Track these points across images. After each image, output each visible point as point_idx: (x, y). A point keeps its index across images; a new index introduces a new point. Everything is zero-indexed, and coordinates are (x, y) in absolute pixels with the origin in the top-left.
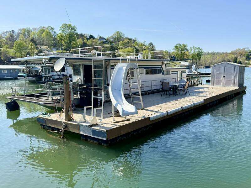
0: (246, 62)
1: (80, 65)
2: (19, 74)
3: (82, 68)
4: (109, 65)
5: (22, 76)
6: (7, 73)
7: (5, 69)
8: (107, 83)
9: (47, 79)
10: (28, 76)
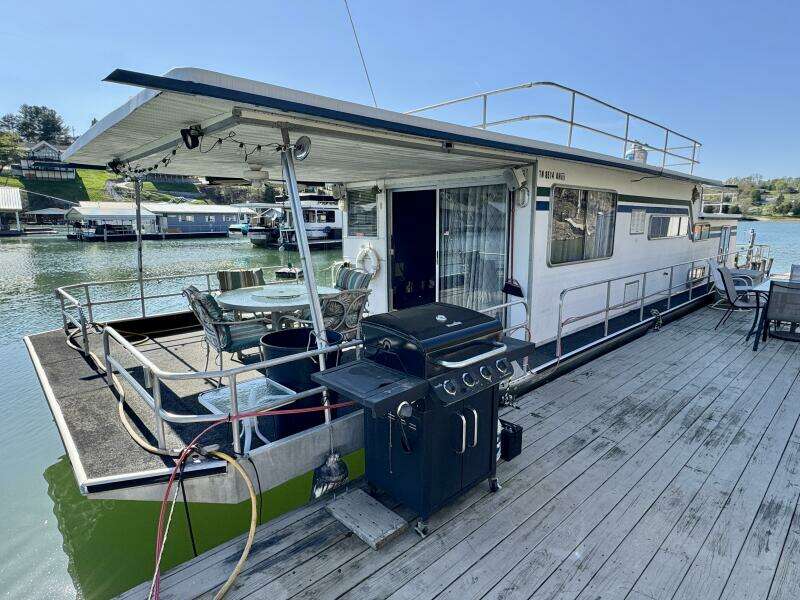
0: (751, 209)
1: (376, 190)
2: (232, 226)
3: (384, 206)
4: (530, 187)
5: (239, 230)
6: (217, 222)
7: (211, 214)
8: (507, 280)
9: (290, 237)
10: (251, 231)
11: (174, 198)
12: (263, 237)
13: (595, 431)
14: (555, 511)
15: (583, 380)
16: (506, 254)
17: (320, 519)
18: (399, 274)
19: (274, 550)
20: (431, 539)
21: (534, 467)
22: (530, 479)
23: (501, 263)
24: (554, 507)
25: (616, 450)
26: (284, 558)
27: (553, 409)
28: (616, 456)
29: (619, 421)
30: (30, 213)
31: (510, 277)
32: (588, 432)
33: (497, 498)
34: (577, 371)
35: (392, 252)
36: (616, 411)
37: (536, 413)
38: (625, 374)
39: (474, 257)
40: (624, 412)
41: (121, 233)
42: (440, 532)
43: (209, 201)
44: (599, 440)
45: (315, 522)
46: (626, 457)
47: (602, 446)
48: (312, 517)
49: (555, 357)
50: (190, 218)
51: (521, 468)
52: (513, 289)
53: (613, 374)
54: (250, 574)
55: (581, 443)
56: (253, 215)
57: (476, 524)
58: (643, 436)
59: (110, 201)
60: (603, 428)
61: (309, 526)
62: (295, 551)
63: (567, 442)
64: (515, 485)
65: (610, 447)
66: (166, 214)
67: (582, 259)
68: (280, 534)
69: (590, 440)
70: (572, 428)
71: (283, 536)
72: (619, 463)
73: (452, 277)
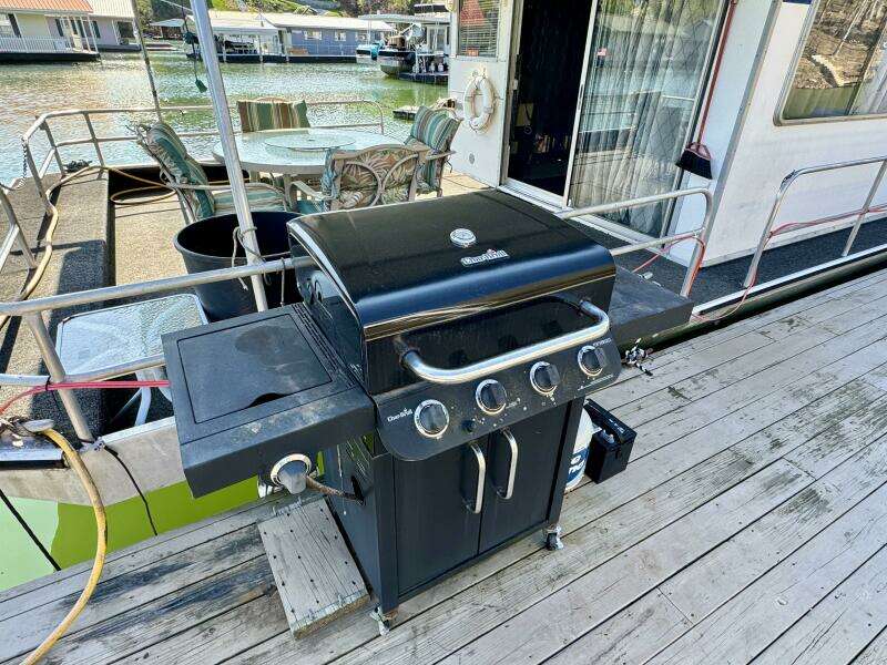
2: (361, 47)
5: (367, 53)
7: (342, 30)
8: (690, 144)
9: (428, 65)
10: (382, 54)
11: (300, 7)
12: (395, 63)
13: (777, 444)
14: (650, 622)
15: (780, 333)
16: (696, 100)
17: (242, 545)
18: (524, 122)
19: (144, 594)
20: (401, 634)
21: (639, 506)
22: (625, 530)
23: (688, 114)
24: (650, 612)
25: (810, 496)
26: (149, 618)
27: (711, 383)
28: (807, 511)
29: (831, 429)
30: (156, 24)
31: (695, 140)
32: (763, 443)
33: (549, 564)
34: (774, 314)
35: (515, 84)
36: (829, 406)
37: (677, 387)
38: (863, 332)
39: (640, 100)
40: (844, 412)
41: (241, 52)
42: (419, 622)
43: (344, 13)
44: (781, 467)
45: (232, 550)
46: (827, 518)
47: (784, 480)
48: (233, 537)
49: (742, 288)
50: (317, 36)
51: (616, 503)
52: (695, 163)
53: (841, 328)
54: (82, 640)
55: (744, 466)
56: (391, 33)
57: (492, 619)
58: (873, 473)
59: (234, 10)
60: (793, 440)
61: (219, 556)
62: (172, 607)
63: (718, 459)
64: (592, 540)
65: (800, 485)
66: (289, 29)
67: (846, 113)
68: (170, 562)
69: (763, 463)
70: (735, 431)
71: (172, 569)
72: (809, 529)
73: (599, 134)
